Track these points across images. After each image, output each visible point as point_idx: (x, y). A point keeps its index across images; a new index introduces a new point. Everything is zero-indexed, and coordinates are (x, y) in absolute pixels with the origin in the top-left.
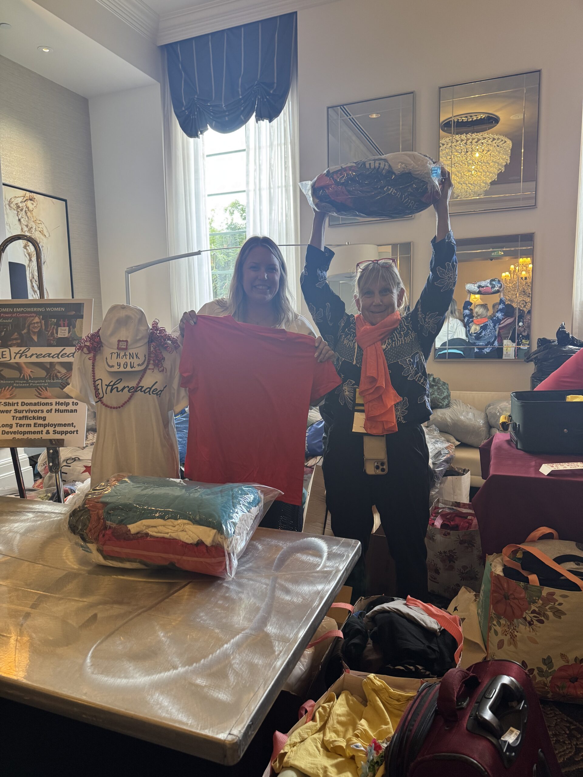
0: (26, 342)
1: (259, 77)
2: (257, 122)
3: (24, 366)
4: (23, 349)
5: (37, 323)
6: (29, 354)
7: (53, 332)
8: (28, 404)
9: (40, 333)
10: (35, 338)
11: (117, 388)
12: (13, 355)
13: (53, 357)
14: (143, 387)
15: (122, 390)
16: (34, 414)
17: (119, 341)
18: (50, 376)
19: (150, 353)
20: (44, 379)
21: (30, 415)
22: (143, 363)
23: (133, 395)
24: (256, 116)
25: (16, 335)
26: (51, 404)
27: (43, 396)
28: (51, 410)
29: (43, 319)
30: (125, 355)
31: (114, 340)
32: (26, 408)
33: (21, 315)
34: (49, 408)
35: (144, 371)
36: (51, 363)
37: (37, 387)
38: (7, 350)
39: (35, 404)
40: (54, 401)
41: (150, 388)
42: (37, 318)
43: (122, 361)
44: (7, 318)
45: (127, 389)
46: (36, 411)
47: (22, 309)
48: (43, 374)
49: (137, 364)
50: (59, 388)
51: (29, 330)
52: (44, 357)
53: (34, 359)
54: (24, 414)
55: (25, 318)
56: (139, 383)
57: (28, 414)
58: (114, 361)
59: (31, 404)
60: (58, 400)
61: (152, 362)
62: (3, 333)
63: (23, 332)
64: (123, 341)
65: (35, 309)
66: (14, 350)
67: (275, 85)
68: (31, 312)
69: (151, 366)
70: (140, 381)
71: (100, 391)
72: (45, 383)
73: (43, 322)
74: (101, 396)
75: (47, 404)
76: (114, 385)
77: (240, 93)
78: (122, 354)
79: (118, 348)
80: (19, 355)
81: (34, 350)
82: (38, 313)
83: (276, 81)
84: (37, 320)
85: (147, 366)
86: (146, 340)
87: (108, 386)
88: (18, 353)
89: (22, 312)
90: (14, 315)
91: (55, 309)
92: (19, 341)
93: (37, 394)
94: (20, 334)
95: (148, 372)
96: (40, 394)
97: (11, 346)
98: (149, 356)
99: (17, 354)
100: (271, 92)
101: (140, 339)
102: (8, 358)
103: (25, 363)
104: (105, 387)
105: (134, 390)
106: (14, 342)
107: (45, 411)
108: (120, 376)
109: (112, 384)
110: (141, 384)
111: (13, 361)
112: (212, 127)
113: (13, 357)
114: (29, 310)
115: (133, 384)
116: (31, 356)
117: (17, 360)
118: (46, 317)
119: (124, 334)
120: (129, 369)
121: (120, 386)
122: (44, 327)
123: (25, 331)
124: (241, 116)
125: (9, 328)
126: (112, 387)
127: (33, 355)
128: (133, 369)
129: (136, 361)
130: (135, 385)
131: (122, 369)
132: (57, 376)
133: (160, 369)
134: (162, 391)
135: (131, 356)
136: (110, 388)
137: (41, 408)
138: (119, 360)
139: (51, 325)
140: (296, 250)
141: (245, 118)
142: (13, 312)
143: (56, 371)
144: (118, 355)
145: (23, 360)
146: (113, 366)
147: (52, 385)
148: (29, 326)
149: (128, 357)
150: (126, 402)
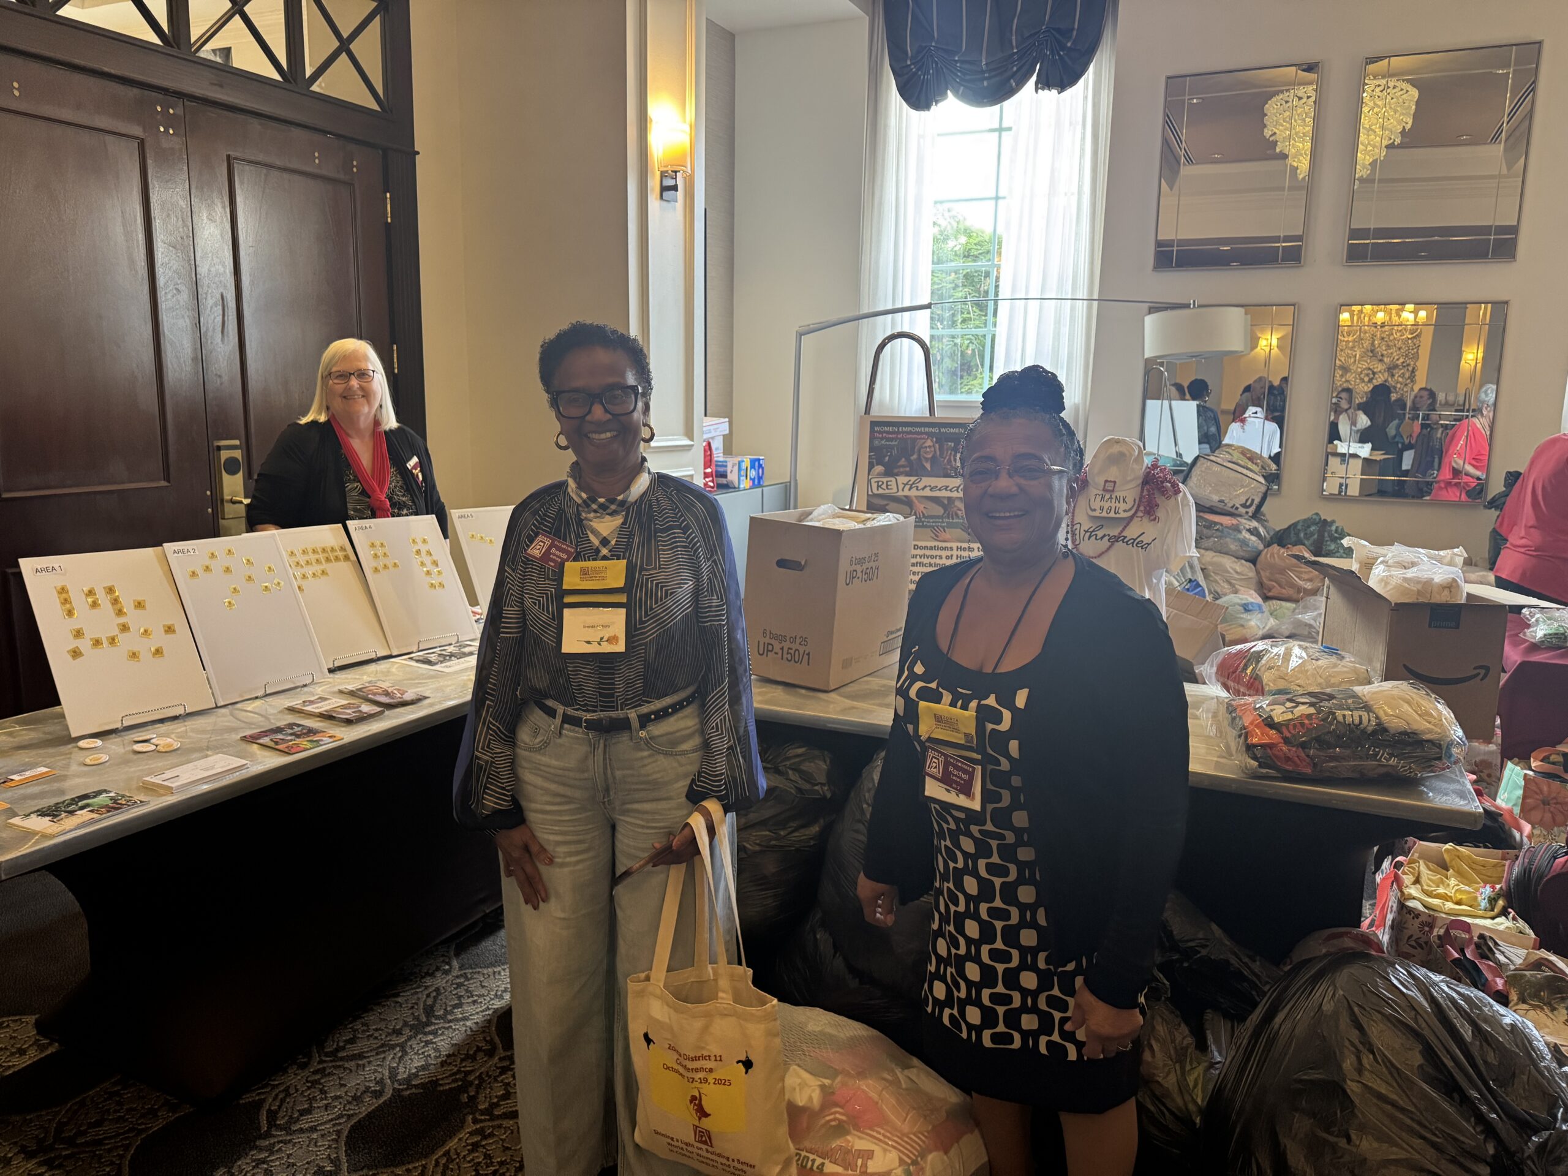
0: (916, 470)
1: (1047, 17)
2: (1037, 91)
3: (914, 499)
4: (913, 479)
5: (930, 447)
6: (921, 485)
7: (950, 458)
8: (922, 548)
9: (933, 460)
10: (928, 466)
11: (1096, 535)
12: (901, 487)
13: (951, 490)
14: (1125, 537)
15: (1102, 538)
16: (930, 560)
17: (1106, 481)
18: (949, 514)
19: (1141, 497)
20: (942, 517)
21: (926, 561)
22: (1130, 509)
23: (1112, 545)
24: (1037, 83)
25: (903, 462)
26: (952, 549)
27: (940, 539)
28: (952, 556)
29: (936, 442)
30: (1111, 498)
31: (1101, 480)
32: (919, 552)
33: (908, 436)
34: (949, 553)
35: (1132, 518)
36: (949, 498)
37: (933, 527)
38: (893, 479)
39: (931, 548)
40: (954, 545)
41: (1135, 540)
42: (929, 441)
43: (1106, 505)
44: (891, 440)
45: (1107, 538)
46: (932, 557)
47: (910, 429)
48: (940, 511)
49: (1123, 510)
50: (959, 530)
51: (919, 455)
52: (940, 490)
53: (927, 493)
54: (918, 560)
55: (915, 440)
56: (1122, 532)
57: (922, 560)
58: (1096, 504)
59: (926, 548)
60: (959, 544)
61: (1142, 508)
62: (887, 458)
63: (912, 458)
64: (1111, 481)
65: (927, 430)
66: (902, 479)
67: (1075, 33)
68: (921, 433)
69: (1140, 514)
70: (1124, 529)
71: (1077, 537)
72: (943, 522)
73: (937, 446)
74: (1077, 542)
75: (946, 548)
76: (1093, 531)
77: (1014, 44)
78: (1107, 496)
79: (1104, 490)
80: (908, 487)
81: (926, 481)
82: (930, 435)
83: (1076, 26)
84: (929, 443)
85: (1136, 512)
86: (1140, 481)
87: (1086, 532)
88: (907, 484)
89: (910, 433)
90: (900, 436)
91: (952, 430)
92: (908, 469)
93: (933, 536)
94: (908, 460)
95: (1136, 520)
96: (937, 536)
97: (898, 475)
98: (1140, 501)
99: (905, 485)
100: (1069, 45)
101: (1131, 481)
102: (895, 490)
103: (916, 497)
104: (1082, 533)
105: (1114, 540)
106: (902, 470)
107: (944, 557)
108: (1101, 522)
109: (1091, 530)
110: (1124, 534)
111: (901, 493)
112: (956, 94)
113: (900, 489)
114: (918, 429)
115: (1115, 532)
116: (923, 489)
117: (906, 492)
118: (941, 439)
119: (1113, 473)
120: (1112, 515)
121: (1100, 534)
122: (938, 453)
123: (915, 456)
124: (1012, 81)
125: (895, 452)
126: (1091, 534)
127: (925, 487)
128: (1118, 516)
129: (1122, 506)
130: (1116, 534)
131: (1104, 514)
132: (957, 515)
133: (1152, 518)
134: (1149, 544)
135: (1118, 499)
136: (1088, 534)
137: (939, 553)
138: (1102, 503)
139: (947, 450)
140: (1090, 308)
141: (1017, 85)
142: (898, 433)
143: (955, 509)
144: (1103, 497)
145: (914, 493)
146: (1095, 510)
147: (951, 526)
148: (919, 451)
149: (1113, 501)
150: (1103, 553)
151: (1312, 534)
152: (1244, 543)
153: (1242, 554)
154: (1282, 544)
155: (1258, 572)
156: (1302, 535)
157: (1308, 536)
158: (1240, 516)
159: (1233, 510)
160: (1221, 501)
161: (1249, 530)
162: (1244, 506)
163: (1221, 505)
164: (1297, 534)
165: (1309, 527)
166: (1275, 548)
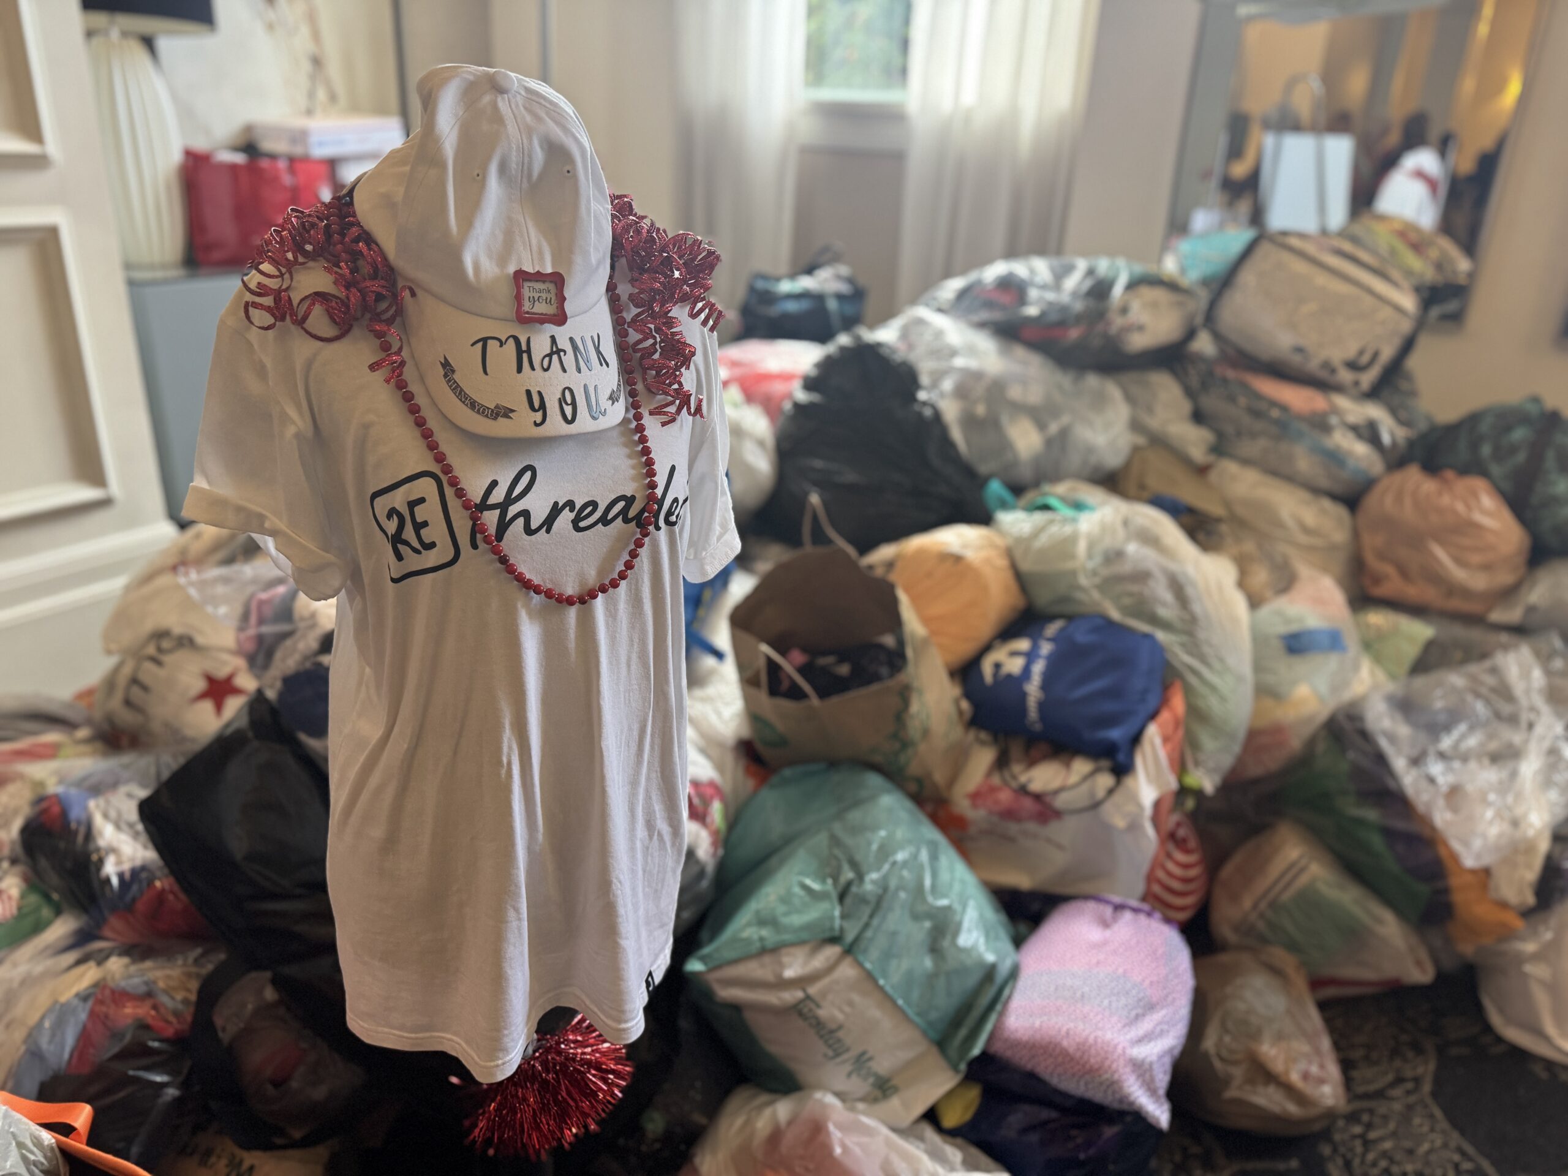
151: (1513, 449)
152: (1335, 458)
153: (1324, 482)
154: (1431, 467)
155: (1356, 534)
156: (1486, 450)
157: (1501, 453)
158: (1339, 389)
159: (1323, 375)
160: (1299, 350)
161: (1355, 429)
162: (1353, 366)
163: (1297, 359)
164: (1475, 446)
165: (1508, 429)
166: (1413, 476)
